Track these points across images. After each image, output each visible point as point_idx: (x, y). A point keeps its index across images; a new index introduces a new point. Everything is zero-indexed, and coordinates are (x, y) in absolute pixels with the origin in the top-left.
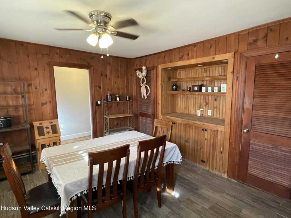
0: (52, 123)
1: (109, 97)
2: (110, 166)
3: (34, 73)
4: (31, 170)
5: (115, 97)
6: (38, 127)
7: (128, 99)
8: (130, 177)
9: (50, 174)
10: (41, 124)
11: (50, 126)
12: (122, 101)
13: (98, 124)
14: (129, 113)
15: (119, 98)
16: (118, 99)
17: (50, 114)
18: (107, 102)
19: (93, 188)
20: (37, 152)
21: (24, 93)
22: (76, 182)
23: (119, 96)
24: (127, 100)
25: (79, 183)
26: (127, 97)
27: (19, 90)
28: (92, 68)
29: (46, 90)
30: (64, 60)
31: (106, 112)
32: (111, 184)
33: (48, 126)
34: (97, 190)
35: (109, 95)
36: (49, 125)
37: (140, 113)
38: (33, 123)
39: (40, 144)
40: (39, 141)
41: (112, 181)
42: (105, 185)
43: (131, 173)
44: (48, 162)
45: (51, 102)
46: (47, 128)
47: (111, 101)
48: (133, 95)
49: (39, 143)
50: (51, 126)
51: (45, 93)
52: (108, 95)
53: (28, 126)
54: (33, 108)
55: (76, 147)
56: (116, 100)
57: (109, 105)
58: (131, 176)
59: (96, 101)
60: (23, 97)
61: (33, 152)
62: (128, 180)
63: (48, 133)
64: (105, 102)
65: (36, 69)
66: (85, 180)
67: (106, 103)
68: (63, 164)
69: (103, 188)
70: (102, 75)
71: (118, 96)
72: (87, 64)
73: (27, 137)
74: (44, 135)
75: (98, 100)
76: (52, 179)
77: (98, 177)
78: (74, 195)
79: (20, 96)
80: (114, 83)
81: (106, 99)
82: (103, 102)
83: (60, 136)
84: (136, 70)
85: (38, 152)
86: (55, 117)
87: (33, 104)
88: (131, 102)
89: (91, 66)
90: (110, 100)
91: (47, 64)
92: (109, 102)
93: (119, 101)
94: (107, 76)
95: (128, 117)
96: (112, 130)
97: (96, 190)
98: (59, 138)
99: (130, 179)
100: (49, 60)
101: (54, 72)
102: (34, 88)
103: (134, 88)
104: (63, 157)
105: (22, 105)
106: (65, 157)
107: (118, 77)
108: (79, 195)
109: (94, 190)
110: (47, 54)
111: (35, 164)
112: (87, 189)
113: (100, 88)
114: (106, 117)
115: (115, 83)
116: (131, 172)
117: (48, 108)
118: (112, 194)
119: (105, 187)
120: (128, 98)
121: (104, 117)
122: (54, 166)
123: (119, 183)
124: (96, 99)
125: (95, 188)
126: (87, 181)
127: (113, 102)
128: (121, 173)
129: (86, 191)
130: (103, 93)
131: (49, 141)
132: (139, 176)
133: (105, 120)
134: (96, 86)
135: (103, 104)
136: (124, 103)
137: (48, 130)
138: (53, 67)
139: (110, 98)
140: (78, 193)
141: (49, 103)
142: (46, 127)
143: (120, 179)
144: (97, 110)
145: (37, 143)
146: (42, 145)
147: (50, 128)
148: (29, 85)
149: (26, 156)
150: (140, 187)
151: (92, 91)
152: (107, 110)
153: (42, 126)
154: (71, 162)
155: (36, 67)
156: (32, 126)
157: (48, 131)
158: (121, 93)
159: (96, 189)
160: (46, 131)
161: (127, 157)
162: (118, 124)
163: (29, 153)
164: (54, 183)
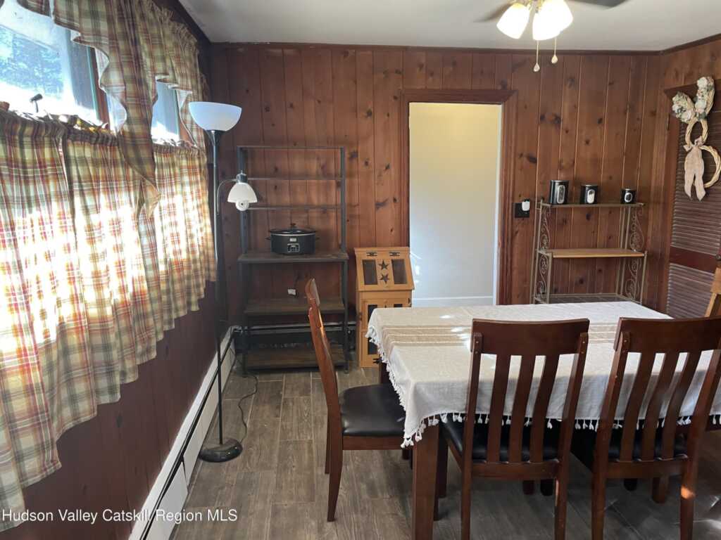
0: (394, 254)
1: (558, 188)
2: (527, 367)
3: (365, 124)
4: (344, 361)
5: (579, 191)
6: (364, 261)
7: (628, 198)
8: (588, 422)
9: (385, 365)
10: (372, 254)
11: (391, 262)
12: (608, 203)
13: (515, 273)
14: (629, 248)
15: (593, 195)
16: (590, 198)
17: (392, 230)
18: (549, 205)
19: (479, 415)
20: (358, 323)
21: (341, 176)
22: (439, 384)
23: (596, 189)
24: (623, 202)
25: (446, 390)
26: (624, 192)
27: (332, 168)
28: (513, 99)
29: (388, 168)
30: (436, 84)
31: (543, 238)
32: (528, 422)
33: (386, 263)
34: (488, 423)
35: (560, 184)
36: (388, 260)
37: (672, 248)
38: (354, 252)
39: (367, 304)
40: (363, 296)
41: (530, 413)
42: (510, 419)
43: (591, 410)
44: (384, 337)
45: (398, 201)
46: (384, 266)
47: (565, 203)
48: (653, 184)
49: (364, 302)
50: (393, 261)
51: (384, 174)
52: (557, 184)
53: (346, 256)
54: (357, 213)
55: (446, 317)
56: (583, 199)
57: (559, 216)
58: (591, 418)
59: (517, 201)
60: (339, 185)
61: (349, 323)
62: (578, 426)
63: (385, 278)
64: (543, 207)
65: (370, 114)
66: (461, 386)
67: (547, 209)
68: (414, 345)
69: (503, 424)
70: (542, 118)
71: (590, 188)
72: (500, 88)
73: (341, 284)
74: (376, 283)
75: (523, 198)
76: (391, 375)
77: (492, 388)
78: (434, 414)
79: (333, 182)
80: (584, 142)
81: (549, 197)
82: (539, 206)
83: (411, 290)
84: (671, 93)
85: (360, 322)
86: (404, 240)
87: (358, 205)
88: (639, 208)
89: (512, 92)
90: (560, 198)
91: (395, 98)
92: (557, 206)
93: (595, 202)
94: (559, 122)
95: (623, 258)
96: (561, 298)
97: (486, 422)
98: (408, 297)
99: (585, 425)
100: (401, 88)
101: (410, 118)
102: (362, 163)
103: (659, 157)
104: (414, 332)
105: (336, 205)
106: (420, 332)
107: (600, 121)
108: (444, 420)
109: (480, 421)
110: (397, 72)
111: (352, 353)
112: (464, 412)
113: (533, 160)
114: (543, 252)
115: (587, 142)
116: (591, 408)
117: (388, 215)
118: (529, 450)
119: (508, 422)
120: (627, 194)
121: (536, 252)
122: (397, 344)
123: (550, 425)
124: (517, 194)
125: (484, 417)
126: (466, 391)
127: (572, 206)
128: (557, 400)
129: (462, 415)
130: (540, 175)
131: (385, 300)
132: (617, 428)
133: (541, 264)
134: (521, 155)
135: (538, 211)
136: (611, 210)
137: (384, 272)
138: (408, 104)
139: (561, 193)
140: (442, 415)
141: (392, 201)
142: (381, 263)
143: (553, 414)
144: (517, 229)
145: (361, 301)
146: (369, 306)
147: (390, 267)
148: (354, 156)
149: (336, 329)
150: (618, 460)
151: (506, 170)
152: (548, 231)
153: (374, 261)
154: (431, 345)
155: (370, 107)
156: (353, 257)
157: (385, 274)
158: (603, 178)
159: (487, 419)
160: (380, 273)
161: (578, 355)
162: (582, 281)
163: (341, 323)
164: (392, 381)
